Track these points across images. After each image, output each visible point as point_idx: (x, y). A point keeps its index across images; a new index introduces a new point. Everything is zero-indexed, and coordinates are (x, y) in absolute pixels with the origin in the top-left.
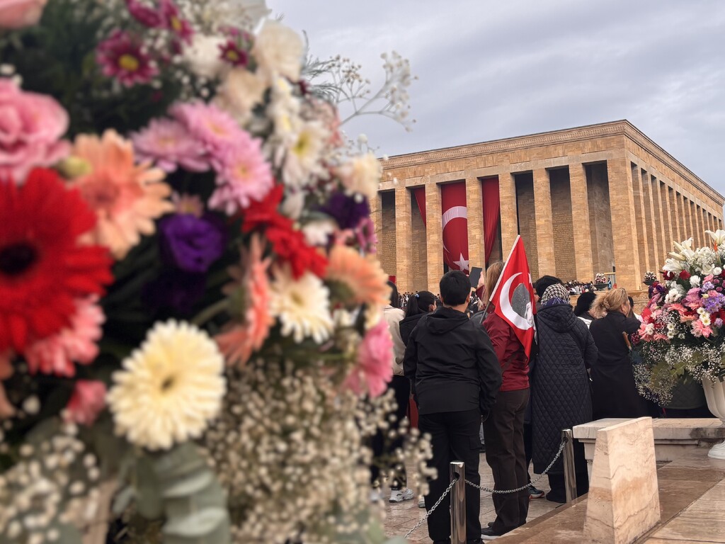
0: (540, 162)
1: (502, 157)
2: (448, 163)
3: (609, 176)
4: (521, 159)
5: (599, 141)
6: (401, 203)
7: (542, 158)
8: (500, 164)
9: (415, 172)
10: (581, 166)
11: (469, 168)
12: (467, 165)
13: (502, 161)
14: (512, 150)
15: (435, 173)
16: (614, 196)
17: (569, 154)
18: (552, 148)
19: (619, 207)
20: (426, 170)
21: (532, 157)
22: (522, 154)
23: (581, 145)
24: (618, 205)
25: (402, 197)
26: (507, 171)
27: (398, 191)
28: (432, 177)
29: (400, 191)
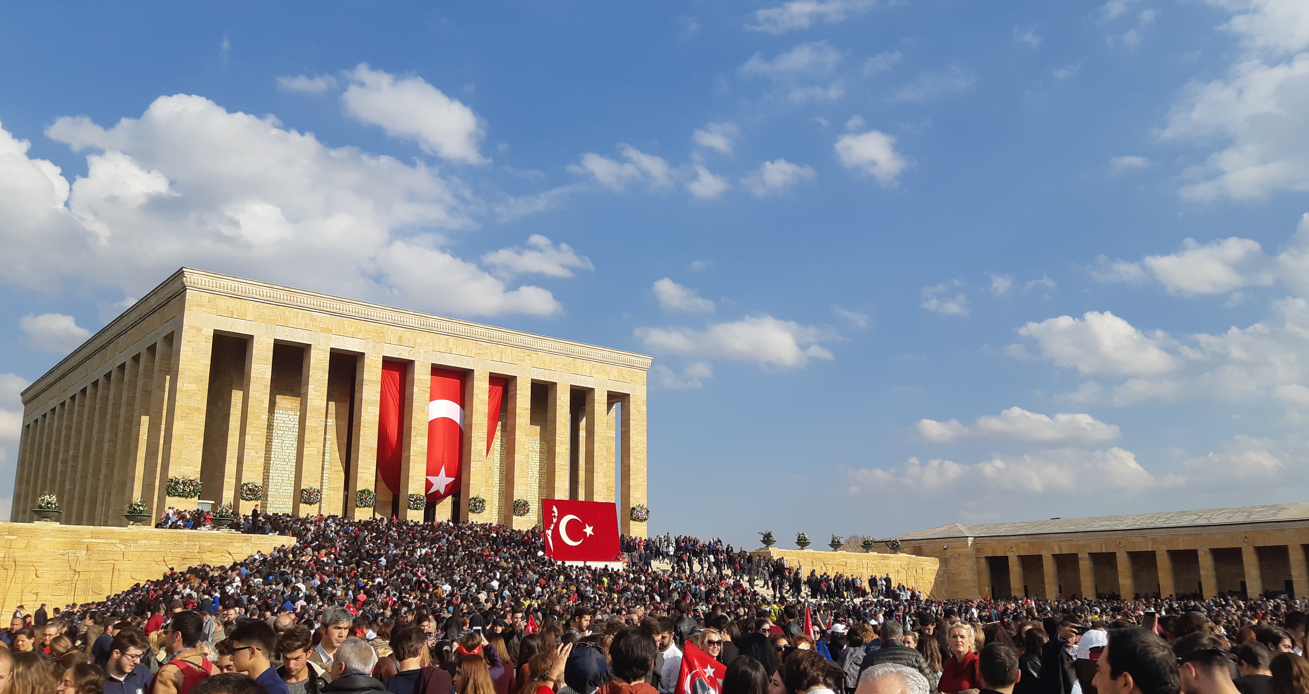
0: (565, 375)
1: (522, 355)
2: (451, 339)
3: (631, 413)
4: (545, 365)
5: (625, 370)
8: (520, 363)
9: (400, 337)
10: (606, 394)
11: (481, 356)
12: (478, 351)
13: (523, 360)
14: (536, 350)
15: (430, 349)
16: (635, 436)
17: (596, 375)
18: (579, 363)
20: (418, 340)
21: (558, 366)
22: (547, 357)
23: (608, 368)
24: (637, 446)
25: (375, 369)
26: (528, 375)
27: (370, 358)
28: (426, 352)
29: (373, 358)
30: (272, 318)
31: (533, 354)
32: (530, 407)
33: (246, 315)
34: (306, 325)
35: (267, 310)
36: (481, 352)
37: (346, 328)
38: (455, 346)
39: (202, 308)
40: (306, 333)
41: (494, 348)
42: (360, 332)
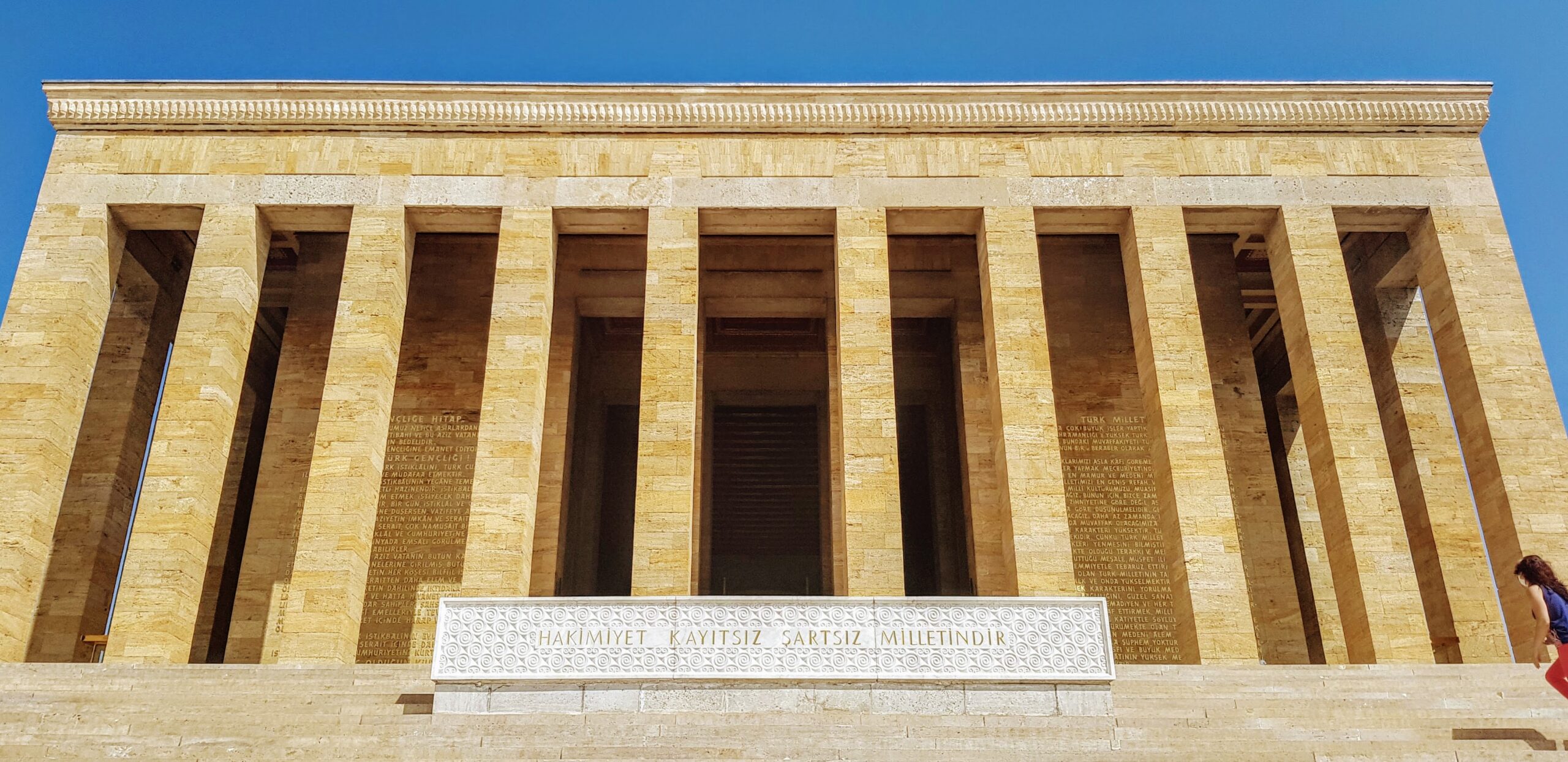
0: (1160, 183)
1: (997, 149)
2: (757, 145)
5: (1392, 143)
6: (528, 263)
7: (1167, 169)
8: (989, 171)
9: (604, 159)
10: (1330, 215)
11: (855, 172)
12: (843, 159)
13: (998, 164)
15: (694, 173)
18: (1206, 145)
19: (1504, 373)
20: (658, 157)
21: (1127, 162)
22: (1086, 145)
25: (530, 241)
26: (1020, 199)
27: (516, 216)
28: (682, 183)
29: (525, 216)
30: (256, 160)
31: (1032, 144)
32: (1039, 284)
33: (189, 162)
34: (343, 163)
35: (244, 147)
36: (854, 160)
37: (450, 156)
38: (769, 157)
39: (87, 165)
40: (340, 183)
41: (898, 146)
42: (490, 159)
